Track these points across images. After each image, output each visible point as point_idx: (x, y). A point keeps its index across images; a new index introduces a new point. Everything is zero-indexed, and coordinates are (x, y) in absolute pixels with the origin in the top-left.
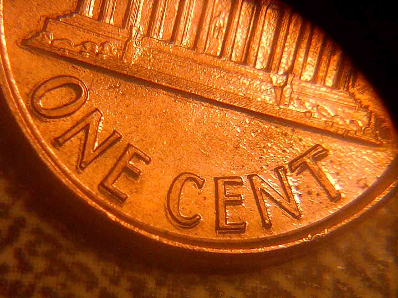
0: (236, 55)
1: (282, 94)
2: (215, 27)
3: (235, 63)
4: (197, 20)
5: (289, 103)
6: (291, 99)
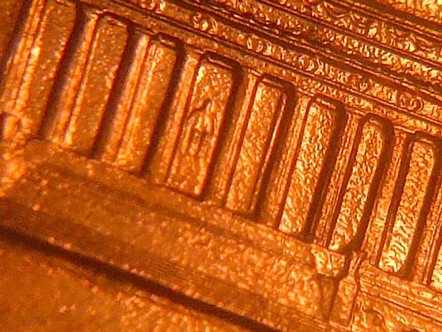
0: (236, 197)
1: (334, 295)
2: (193, 130)
3: (234, 214)
4: (154, 113)
5: (351, 317)
6: (355, 308)
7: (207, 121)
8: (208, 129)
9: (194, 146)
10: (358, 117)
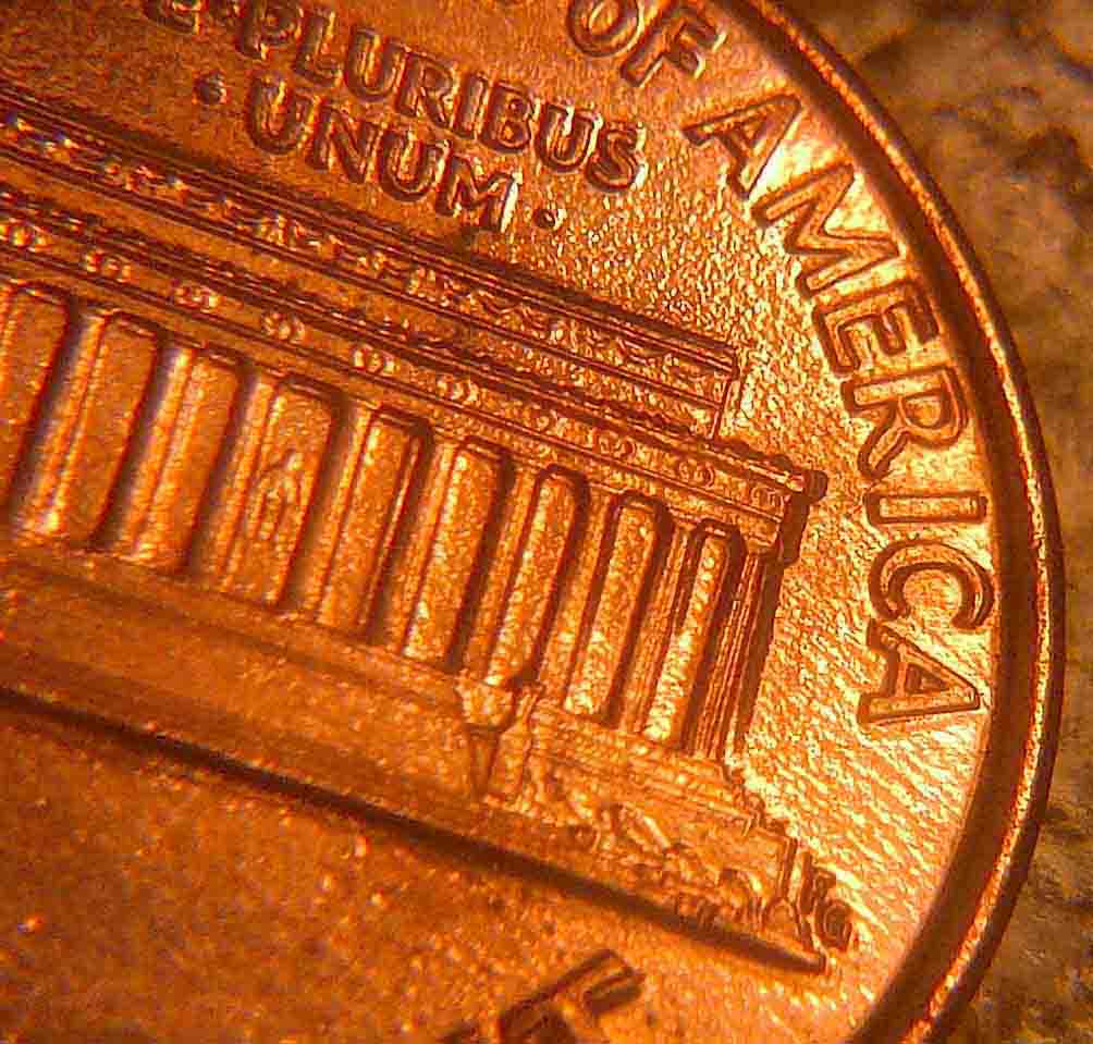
0: (331, 605)
1: (493, 758)
2: (266, 500)
3: (332, 631)
5: (518, 792)
6: (525, 777)
7: (289, 484)
8: (291, 498)
9: (268, 526)
10: (534, 471)
